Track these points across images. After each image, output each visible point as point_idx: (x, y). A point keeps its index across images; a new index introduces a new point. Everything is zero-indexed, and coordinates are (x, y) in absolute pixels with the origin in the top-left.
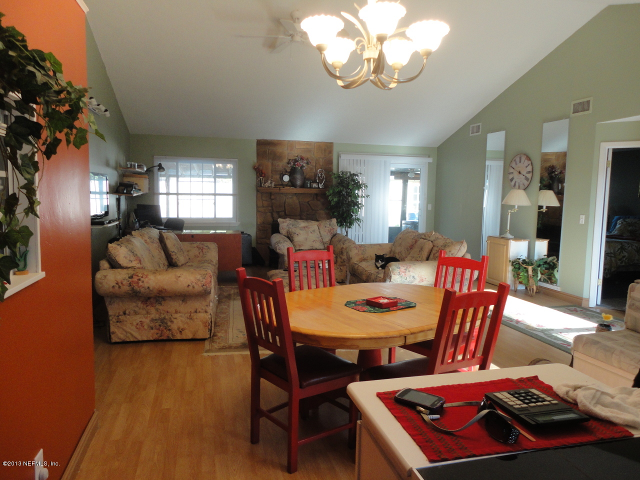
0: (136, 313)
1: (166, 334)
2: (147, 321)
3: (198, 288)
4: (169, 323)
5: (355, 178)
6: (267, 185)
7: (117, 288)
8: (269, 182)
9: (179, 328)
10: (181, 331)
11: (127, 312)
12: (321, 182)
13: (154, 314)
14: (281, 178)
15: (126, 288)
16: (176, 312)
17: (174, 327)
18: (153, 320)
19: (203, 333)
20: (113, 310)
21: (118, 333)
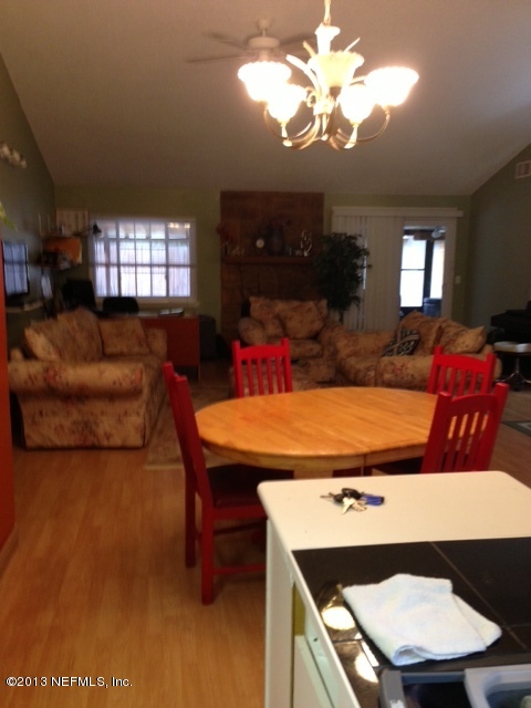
0: (54, 413)
1: (91, 440)
2: (67, 424)
3: (126, 385)
4: (94, 427)
5: (353, 241)
6: (234, 252)
7: (30, 384)
8: (238, 248)
9: (105, 434)
10: (108, 437)
11: (44, 412)
12: (306, 248)
13: (75, 416)
14: (254, 243)
15: (40, 383)
16: (102, 413)
17: (100, 431)
18: (74, 423)
19: (135, 440)
20: (27, 409)
21: (33, 436)
